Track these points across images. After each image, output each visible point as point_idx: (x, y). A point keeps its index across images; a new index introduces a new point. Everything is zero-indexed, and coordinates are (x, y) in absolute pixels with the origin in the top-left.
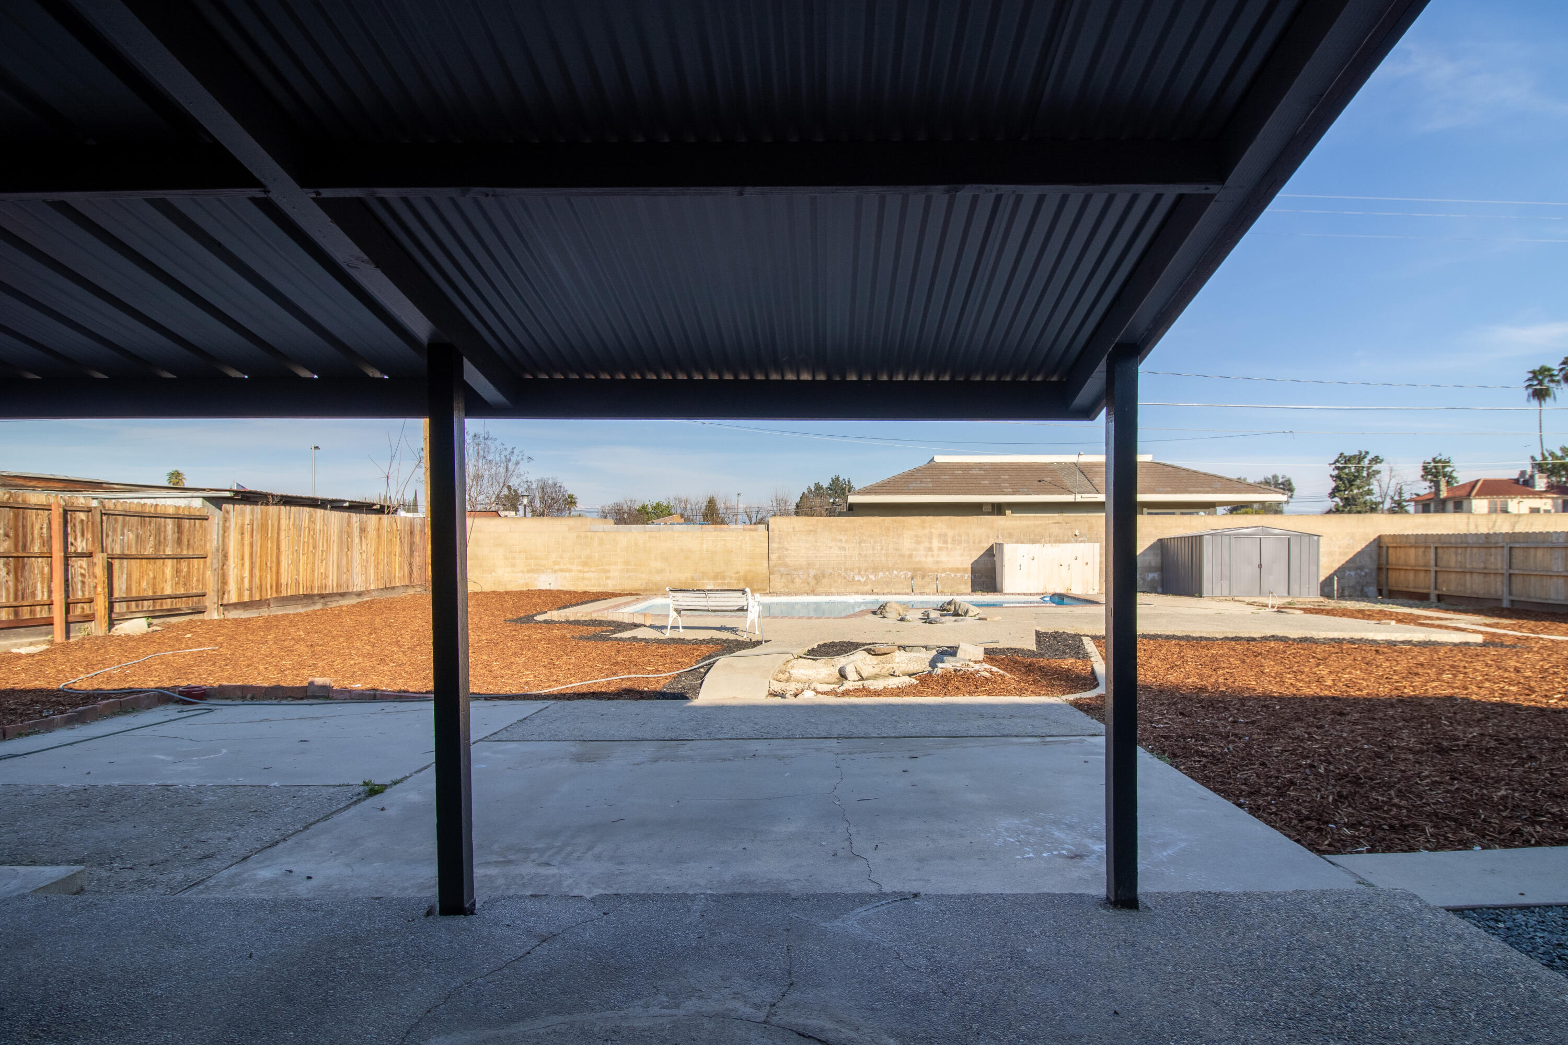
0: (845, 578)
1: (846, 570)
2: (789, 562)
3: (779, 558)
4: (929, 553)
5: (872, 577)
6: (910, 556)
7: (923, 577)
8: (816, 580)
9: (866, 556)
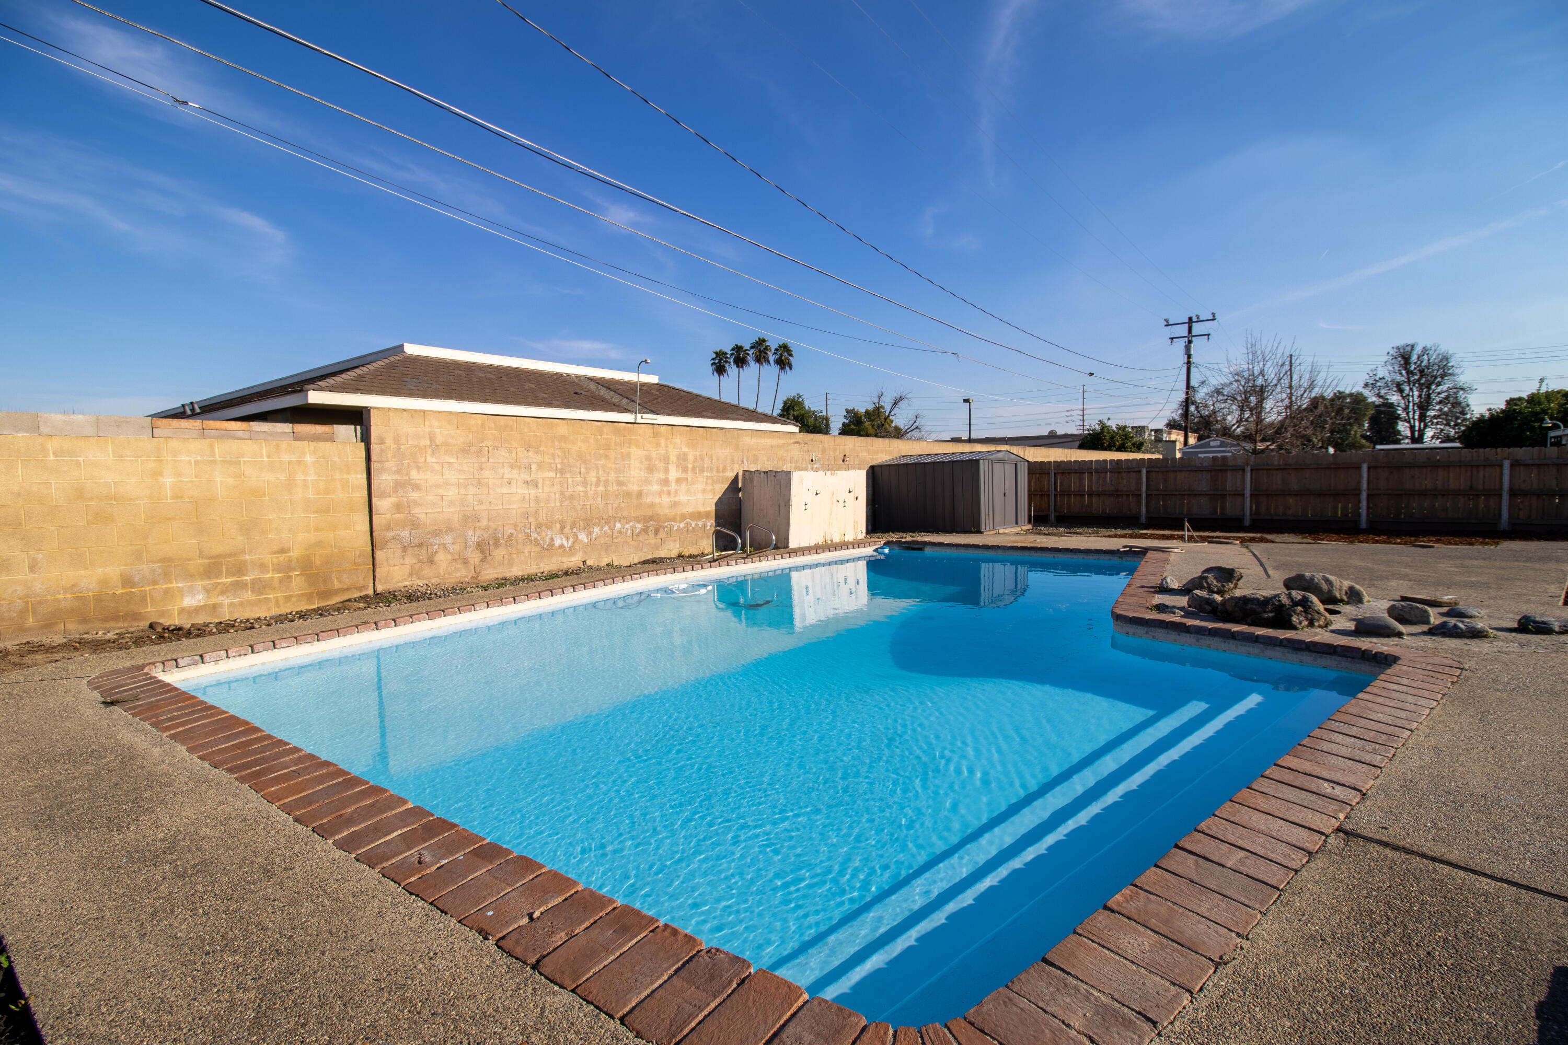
0: (536, 543)
1: (539, 526)
2: (422, 516)
3: (398, 507)
4: (665, 489)
5: (583, 537)
6: (640, 495)
7: (656, 532)
8: (482, 552)
9: (572, 497)
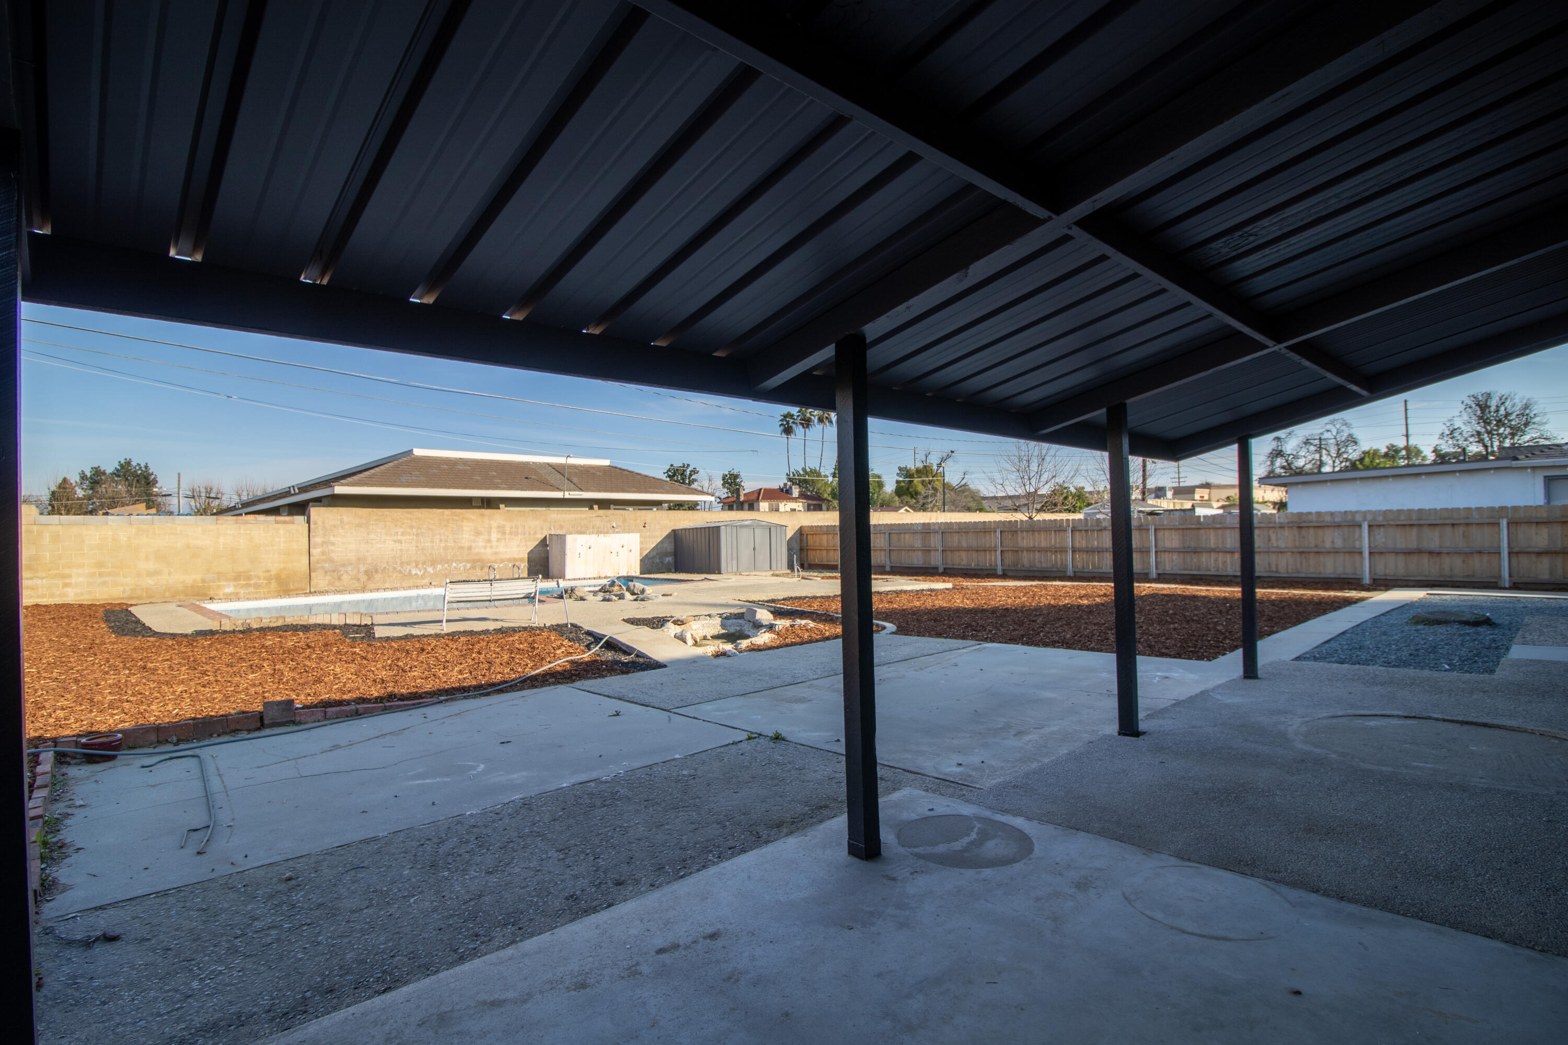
0: (400, 572)
1: (402, 563)
2: (336, 558)
3: (323, 553)
4: (488, 545)
5: (430, 570)
6: (470, 548)
7: (482, 568)
8: (368, 575)
9: (423, 549)
